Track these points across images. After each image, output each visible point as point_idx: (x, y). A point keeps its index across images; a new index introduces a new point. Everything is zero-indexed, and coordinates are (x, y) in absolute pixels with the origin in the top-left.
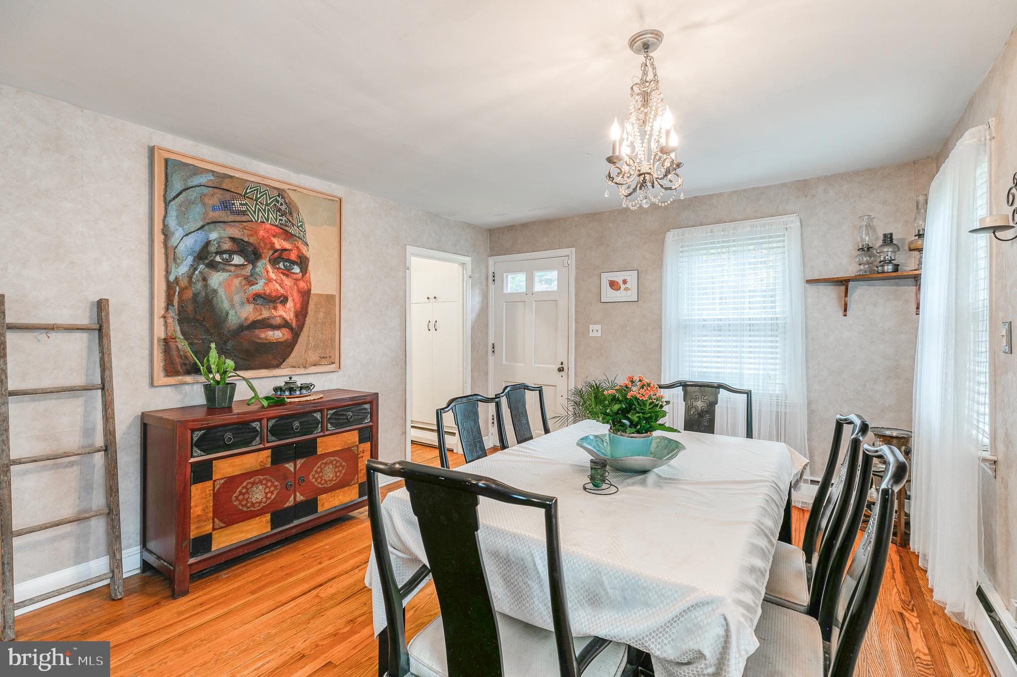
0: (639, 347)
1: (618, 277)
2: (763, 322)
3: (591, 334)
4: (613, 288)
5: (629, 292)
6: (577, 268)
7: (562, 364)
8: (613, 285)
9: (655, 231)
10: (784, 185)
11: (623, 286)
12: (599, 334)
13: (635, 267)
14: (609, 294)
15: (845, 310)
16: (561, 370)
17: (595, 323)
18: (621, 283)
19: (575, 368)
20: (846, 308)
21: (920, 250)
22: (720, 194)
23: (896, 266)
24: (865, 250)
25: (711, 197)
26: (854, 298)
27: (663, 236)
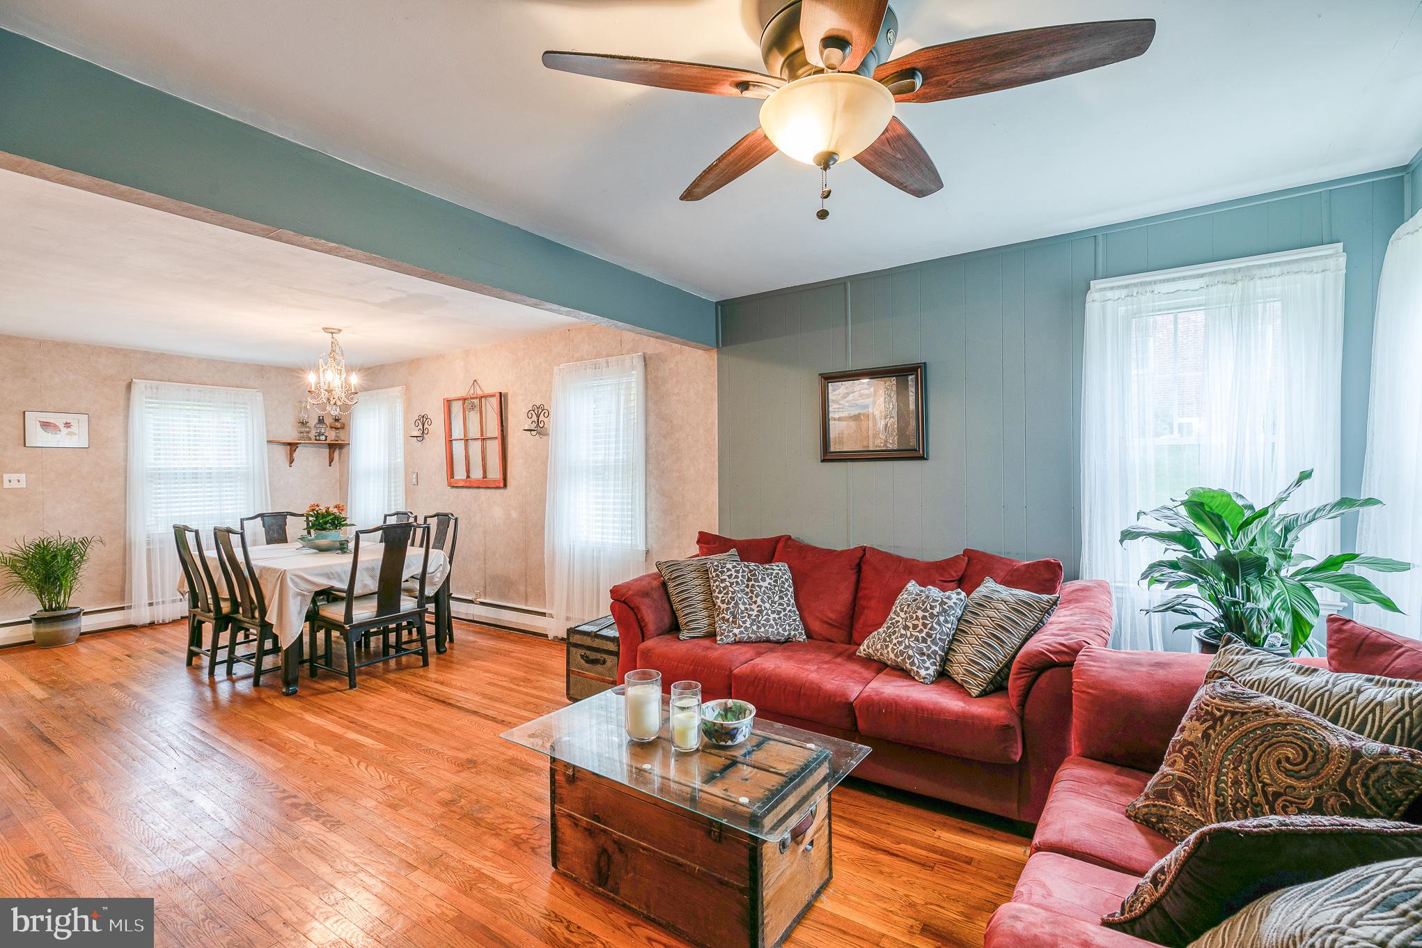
0: (90, 498)
1: (58, 419)
2: (227, 471)
3: (6, 485)
4: (48, 430)
5: (75, 437)
8: (47, 426)
9: (112, 376)
11: (64, 430)
12: (23, 485)
13: (82, 411)
14: (38, 437)
17: (13, 472)
18: (62, 427)
20: (291, 461)
21: (337, 429)
22: (189, 358)
23: (326, 437)
24: (303, 424)
25: (180, 357)
26: (296, 455)
27: (124, 384)
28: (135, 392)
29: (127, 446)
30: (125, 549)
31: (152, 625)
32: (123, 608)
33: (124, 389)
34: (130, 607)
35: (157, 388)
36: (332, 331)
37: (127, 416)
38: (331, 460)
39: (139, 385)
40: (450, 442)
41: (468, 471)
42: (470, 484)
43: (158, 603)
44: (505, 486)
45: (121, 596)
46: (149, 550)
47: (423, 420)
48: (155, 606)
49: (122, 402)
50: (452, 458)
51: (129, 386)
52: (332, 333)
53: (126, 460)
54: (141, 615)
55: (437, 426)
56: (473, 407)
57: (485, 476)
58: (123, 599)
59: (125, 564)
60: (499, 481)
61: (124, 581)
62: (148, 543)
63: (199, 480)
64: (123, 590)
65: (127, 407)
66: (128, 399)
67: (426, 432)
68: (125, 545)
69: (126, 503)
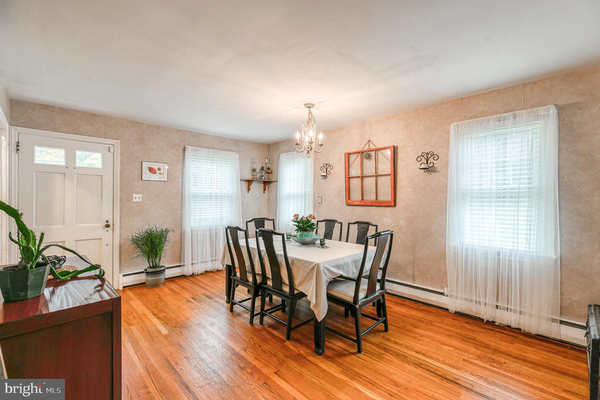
0: (168, 207)
1: (155, 166)
2: (224, 194)
3: (134, 200)
4: (151, 172)
5: (162, 176)
6: (121, 154)
7: (107, 222)
8: (151, 170)
9: (177, 144)
10: (231, 139)
11: (158, 172)
12: (141, 200)
13: (165, 162)
14: (147, 176)
15: (248, 191)
16: (108, 226)
17: (137, 193)
18: (157, 170)
19: (120, 224)
20: (249, 190)
21: (269, 173)
22: (208, 135)
23: (265, 177)
24: (254, 170)
25: (205, 135)
26: (251, 187)
27: (182, 148)
28: (187, 152)
29: (183, 181)
30: (181, 235)
31: (193, 275)
32: (180, 266)
33: (182, 151)
34: (184, 265)
35: (196, 151)
36: (309, 106)
37: (183, 165)
38: (265, 190)
39: (189, 149)
40: (348, 178)
41: (362, 196)
42: (364, 204)
43: (195, 263)
44: (395, 205)
45: (180, 258)
46: (192, 235)
47: (327, 167)
48: (194, 265)
49: (181, 158)
50: (349, 188)
51: (184, 150)
52: (309, 107)
53: (182, 188)
54: (188, 270)
55: (339, 169)
56: (369, 157)
57: (377, 199)
58: (180, 261)
59: (181, 242)
60: (390, 202)
61: (181, 251)
62: (192, 232)
63: (212, 199)
64: (180, 256)
65: (184, 160)
66: (184, 156)
67: (329, 173)
68: (181, 232)
69: (182, 211)
